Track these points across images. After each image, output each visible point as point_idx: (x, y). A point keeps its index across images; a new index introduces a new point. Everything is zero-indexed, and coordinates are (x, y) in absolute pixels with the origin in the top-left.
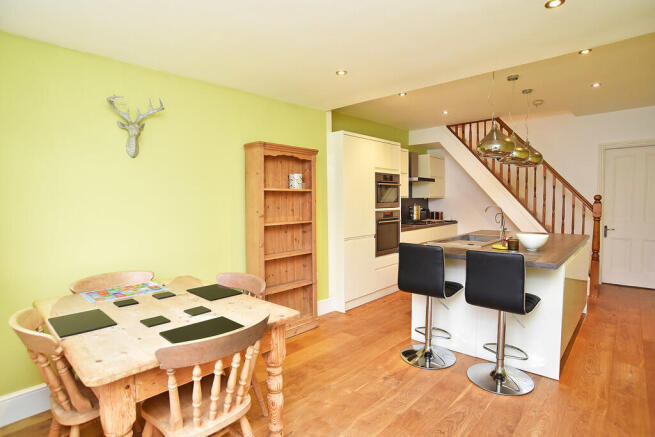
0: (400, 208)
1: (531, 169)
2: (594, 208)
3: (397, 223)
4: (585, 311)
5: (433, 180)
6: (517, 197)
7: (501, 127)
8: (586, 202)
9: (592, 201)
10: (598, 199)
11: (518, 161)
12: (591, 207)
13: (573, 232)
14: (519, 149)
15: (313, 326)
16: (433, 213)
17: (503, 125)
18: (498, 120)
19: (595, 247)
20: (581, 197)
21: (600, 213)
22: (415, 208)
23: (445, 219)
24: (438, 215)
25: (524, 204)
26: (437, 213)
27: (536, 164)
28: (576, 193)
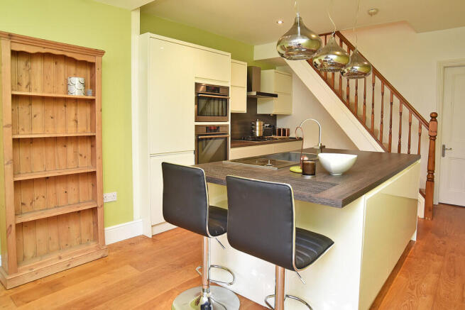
0: (229, 123)
1: (361, 81)
2: (430, 126)
3: (226, 138)
4: (414, 238)
5: (276, 96)
6: (355, 114)
7: (341, 41)
8: (422, 120)
9: (428, 119)
10: (434, 117)
11: (356, 75)
12: (427, 125)
13: (409, 153)
14: (338, 53)
15: (99, 256)
16: (280, 130)
17: (343, 39)
18: (338, 33)
19: (430, 168)
20: (418, 115)
21: (436, 132)
22: (258, 124)
23: (291, 136)
24: (285, 132)
25: (363, 121)
26: (284, 130)
27: (365, 74)
28: (412, 110)
